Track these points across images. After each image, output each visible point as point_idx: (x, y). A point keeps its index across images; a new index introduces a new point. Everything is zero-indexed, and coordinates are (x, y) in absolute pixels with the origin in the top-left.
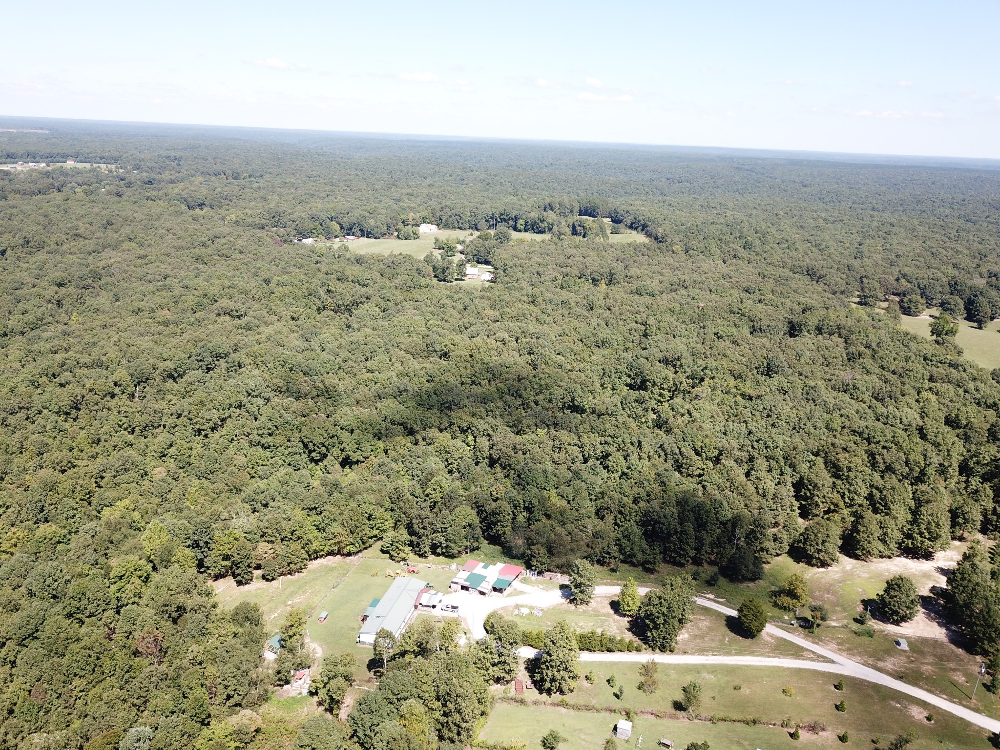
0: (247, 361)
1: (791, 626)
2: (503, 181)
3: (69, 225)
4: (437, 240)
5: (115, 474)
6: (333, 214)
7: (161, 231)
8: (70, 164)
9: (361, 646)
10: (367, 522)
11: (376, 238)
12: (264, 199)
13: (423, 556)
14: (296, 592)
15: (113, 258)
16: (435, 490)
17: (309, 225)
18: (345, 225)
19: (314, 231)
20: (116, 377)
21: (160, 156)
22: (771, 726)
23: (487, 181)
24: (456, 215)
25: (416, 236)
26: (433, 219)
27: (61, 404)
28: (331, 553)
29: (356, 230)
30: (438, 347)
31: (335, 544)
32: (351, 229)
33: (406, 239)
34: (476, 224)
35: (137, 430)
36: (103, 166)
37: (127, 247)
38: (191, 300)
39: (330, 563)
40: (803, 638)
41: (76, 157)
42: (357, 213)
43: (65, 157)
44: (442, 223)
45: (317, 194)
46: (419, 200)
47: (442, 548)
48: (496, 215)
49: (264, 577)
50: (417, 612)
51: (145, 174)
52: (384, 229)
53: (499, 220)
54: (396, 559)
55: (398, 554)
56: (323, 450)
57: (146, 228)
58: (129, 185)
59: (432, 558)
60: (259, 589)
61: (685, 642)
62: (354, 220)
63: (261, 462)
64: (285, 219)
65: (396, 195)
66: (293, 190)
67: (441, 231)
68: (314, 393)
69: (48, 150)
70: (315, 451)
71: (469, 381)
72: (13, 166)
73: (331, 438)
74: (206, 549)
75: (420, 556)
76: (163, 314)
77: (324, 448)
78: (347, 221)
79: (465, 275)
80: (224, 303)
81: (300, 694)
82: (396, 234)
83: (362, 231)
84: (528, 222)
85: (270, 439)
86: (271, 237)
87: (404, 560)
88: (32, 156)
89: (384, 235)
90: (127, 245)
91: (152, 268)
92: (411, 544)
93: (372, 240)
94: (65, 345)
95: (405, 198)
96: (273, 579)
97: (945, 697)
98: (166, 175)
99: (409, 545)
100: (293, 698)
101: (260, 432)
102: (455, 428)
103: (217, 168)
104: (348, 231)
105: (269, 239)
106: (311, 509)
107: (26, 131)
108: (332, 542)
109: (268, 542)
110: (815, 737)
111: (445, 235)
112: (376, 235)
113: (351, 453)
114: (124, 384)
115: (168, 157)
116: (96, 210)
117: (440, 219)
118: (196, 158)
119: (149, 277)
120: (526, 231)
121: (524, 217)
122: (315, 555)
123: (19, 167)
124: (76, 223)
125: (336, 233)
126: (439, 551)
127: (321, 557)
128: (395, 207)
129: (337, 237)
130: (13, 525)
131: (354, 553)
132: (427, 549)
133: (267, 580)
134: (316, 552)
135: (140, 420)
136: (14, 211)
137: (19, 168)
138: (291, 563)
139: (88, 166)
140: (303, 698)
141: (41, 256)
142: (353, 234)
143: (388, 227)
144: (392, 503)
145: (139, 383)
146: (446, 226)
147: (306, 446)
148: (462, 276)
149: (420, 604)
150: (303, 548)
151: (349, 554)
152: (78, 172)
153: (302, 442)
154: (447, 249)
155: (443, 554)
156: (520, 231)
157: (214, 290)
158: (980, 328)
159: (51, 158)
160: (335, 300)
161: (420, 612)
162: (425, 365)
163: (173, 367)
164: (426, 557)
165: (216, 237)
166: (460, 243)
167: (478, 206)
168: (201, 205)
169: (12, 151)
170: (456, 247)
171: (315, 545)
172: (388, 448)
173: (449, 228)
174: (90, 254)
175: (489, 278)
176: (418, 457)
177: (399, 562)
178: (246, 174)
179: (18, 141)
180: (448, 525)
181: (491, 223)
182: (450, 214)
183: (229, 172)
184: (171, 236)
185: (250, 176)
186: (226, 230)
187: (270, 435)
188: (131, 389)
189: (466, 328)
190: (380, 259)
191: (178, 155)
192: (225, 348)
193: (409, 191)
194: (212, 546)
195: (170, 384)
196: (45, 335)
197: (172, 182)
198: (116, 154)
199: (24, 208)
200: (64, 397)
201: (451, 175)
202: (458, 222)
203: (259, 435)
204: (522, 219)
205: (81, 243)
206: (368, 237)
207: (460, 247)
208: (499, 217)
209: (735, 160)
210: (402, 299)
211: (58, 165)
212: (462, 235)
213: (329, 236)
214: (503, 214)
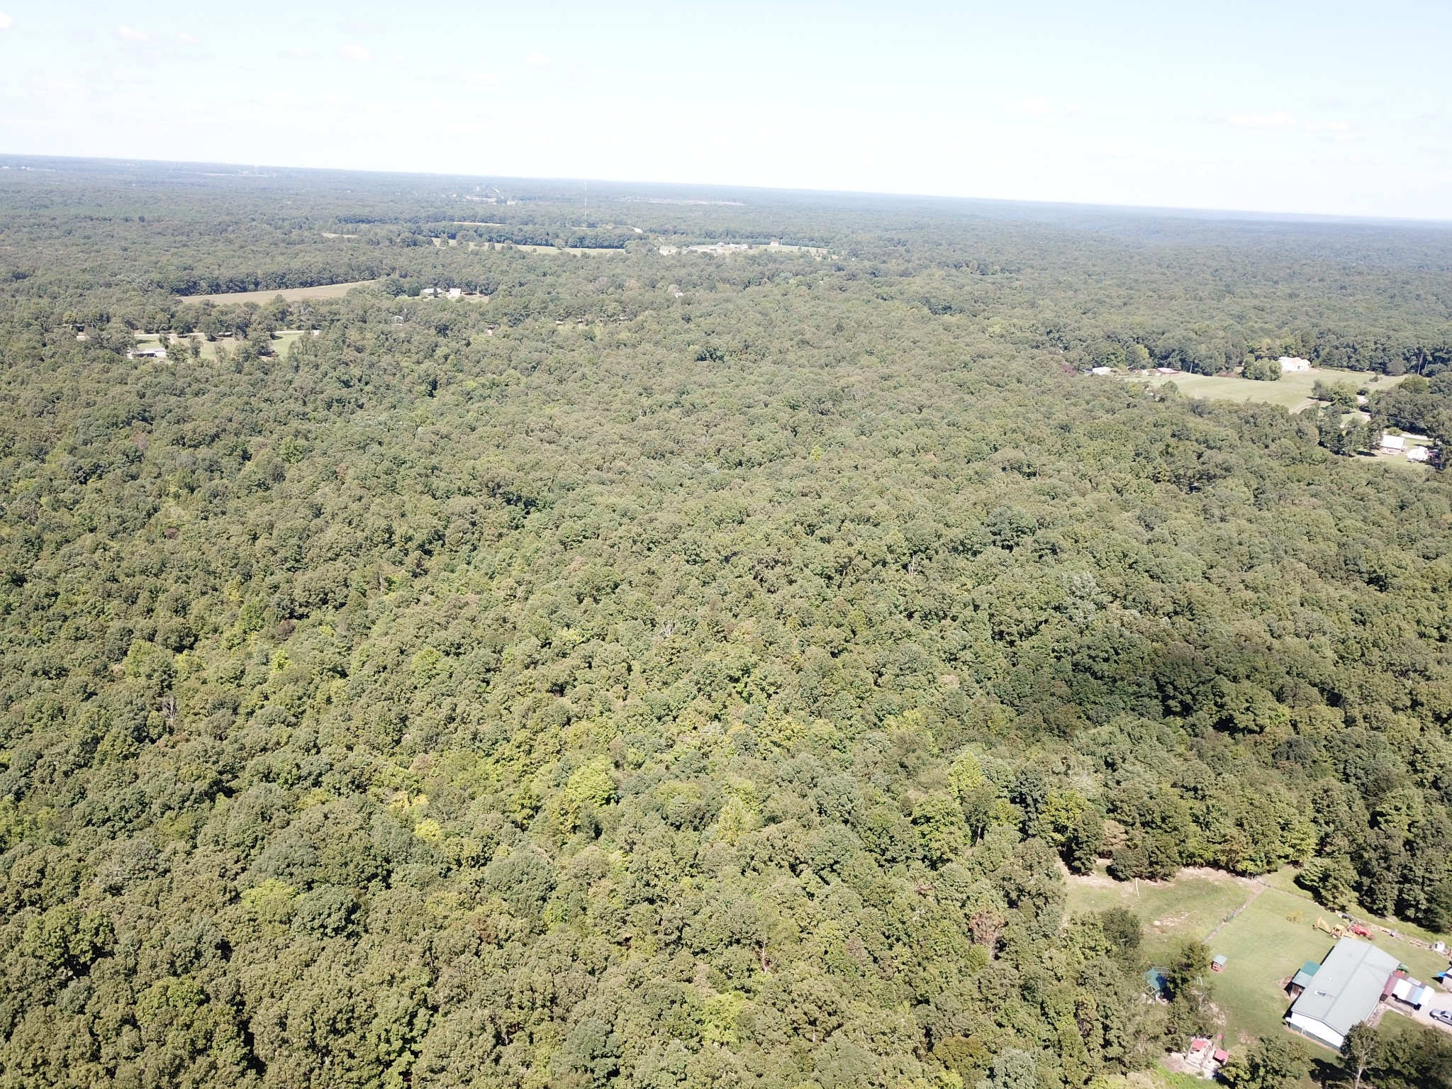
0: (1066, 544)
2: (1421, 292)
3: (794, 328)
4: (1318, 386)
5: (898, 672)
6: (1141, 333)
7: (907, 344)
8: (774, 246)
9: (1291, 1030)
10: (1280, 832)
11: (1205, 374)
12: (1033, 305)
13: (1380, 913)
14: (1165, 911)
15: (851, 376)
16: (1397, 809)
17: (1106, 347)
18: (1157, 351)
19: (1112, 357)
20: (888, 539)
21: (880, 238)
23: (1391, 292)
24: (1348, 346)
25: (1275, 375)
26: (1303, 350)
27: (826, 565)
28: (1215, 864)
29: (1174, 359)
30: (1364, 567)
31: (1223, 851)
32: (1166, 357)
33: (1257, 379)
34: (1384, 364)
35: (916, 615)
36: (813, 250)
37: (867, 363)
38: (963, 444)
39: (1211, 879)
41: (778, 237)
42: (1179, 333)
43: (768, 237)
44: (1317, 357)
45: (1108, 300)
46: (1274, 318)
47: (1418, 910)
48: (1425, 350)
49: (1111, 871)
50: (1383, 1007)
51: (867, 263)
52: (1221, 361)
53: (1430, 358)
54: (1330, 905)
55: (1335, 898)
56: (1188, 698)
57: (887, 338)
58: (853, 277)
59: (1392, 919)
60: (1104, 887)
62: (1173, 344)
63: (1092, 698)
64: (1068, 337)
65: (1237, 310)
66: (1070, 293)
67: (1316, 371)
68: (1170, 608)
69: (750, 229)
70: (1174, 698)
71: (1436, 634)
72: (713, 247)
73: (1203, 683)
74: (1033, 810)
75: (1371, 911)
76: (929, 460)
77: (1189, 697)
78: (1161, 346)
79: (1378, 447)
80: (1008, 453)
81: (1200, 1074)
82: (1240, 369)
83: (1183, 361)
85: (1105, 666)
86: (1059, 362)
87: (1343, 909)
88: (731, 236)
89: (1219, 370)
90: (865, 359)
91: (905, 393)
92: (1357, 887)
93: (1200, 377)
94: (818, 488)
95: (1252, 314)
96: (1127, 879)
98: (892, 266)
99: (1355, 889)
100: (1190, 1076)
101: (1093, 653)
102: (1424, 711)
103: (958, 256)
104: (1161, 360)
105: (1055, 365)
106: (1188, 790)
107: (722, 203)
108: (1219, 847)
109: (1119, 821)
111: (1331, 377)
112: (1208, 370)
113: (1236, 714)
114: (899, 550)
115: (890, 240)
116: (822, 310)
117: (1316, 350)
118: (925, 241)
119: (901, 406)
122: (1190, 860)
123: (720, 249)
124: (801, 326)
125: (1143, 362)
126: (1411, 912)
127: (1195, 864)
128: (1239, 327)
129: (1144, 367)
130: (787, 711)
131: (1251, 874)
132: (1390, 906)
133: (1116, 877)
134: (1191, 856)
135: (921, 602)
136: (731, 306)
137: (720, 251)
138: (1157, 863)
139: (795, 249)
140: (1205, 1081)
141: (767, 366)
142: (1169, 365)
143: (1228, 358)
144: (1318, 811)
145: (915, 552)
146: (1327, 362)
147: (1161, 688)
148: (1371, 448)
149: (1394, 996)
150: (1177, 845)
151: (1243, 874)
152: (790, 258)
153: (1157, 680)
154: (1338, 400)
155: (1417, 921)
157: (994, 435)
159: (753, 238)
160: (1173, 467)
161: (1389, 1008)
162: (1344, 592)
163: (962, 536)
164: (1383, 916)
165: (979, 356)
166: (1361, 393)
167: (1391, 333)
168: (947, 309)
169: (711, 228)
170: (1355, 400)
171: (1192, 845)
172: (1298, 719)
173: (1331, 365)
174: (822, 368)
175: (1425, 457)
176: (1358, 746)
177: (1333, 910)
178: (997, 268)
179: (714, 216)
180: (1437, 877)
181: (1414, 363)
182: (1336, 343)
183: (973, 264)
184: (918, 351)
185: (1002, 270)
186: (990, 346)
187: (1106, 660)
188: (905, 559)
189: (1413, 541)
190: (1234, 410)
191: (903, 237)
192: (1029, 520)
193: (1256, 302)
194: (1041, 807)
195: (960, 562)
196: (788, 470)
197: (904, 274)
198: (826, 235)
199: (739, 302)
200: (829, 555)
201: (1322, 280)
202: (1349, 358)
203: (1090, 657)
205: (808, 351)
206: (1195, 372)
207: (1362, 400)
208: (1432, 355)
210: (1284, 478)
211: (763, 247)
212: (1360, 379)
213: (1133, 364)
214: (1441, 350)
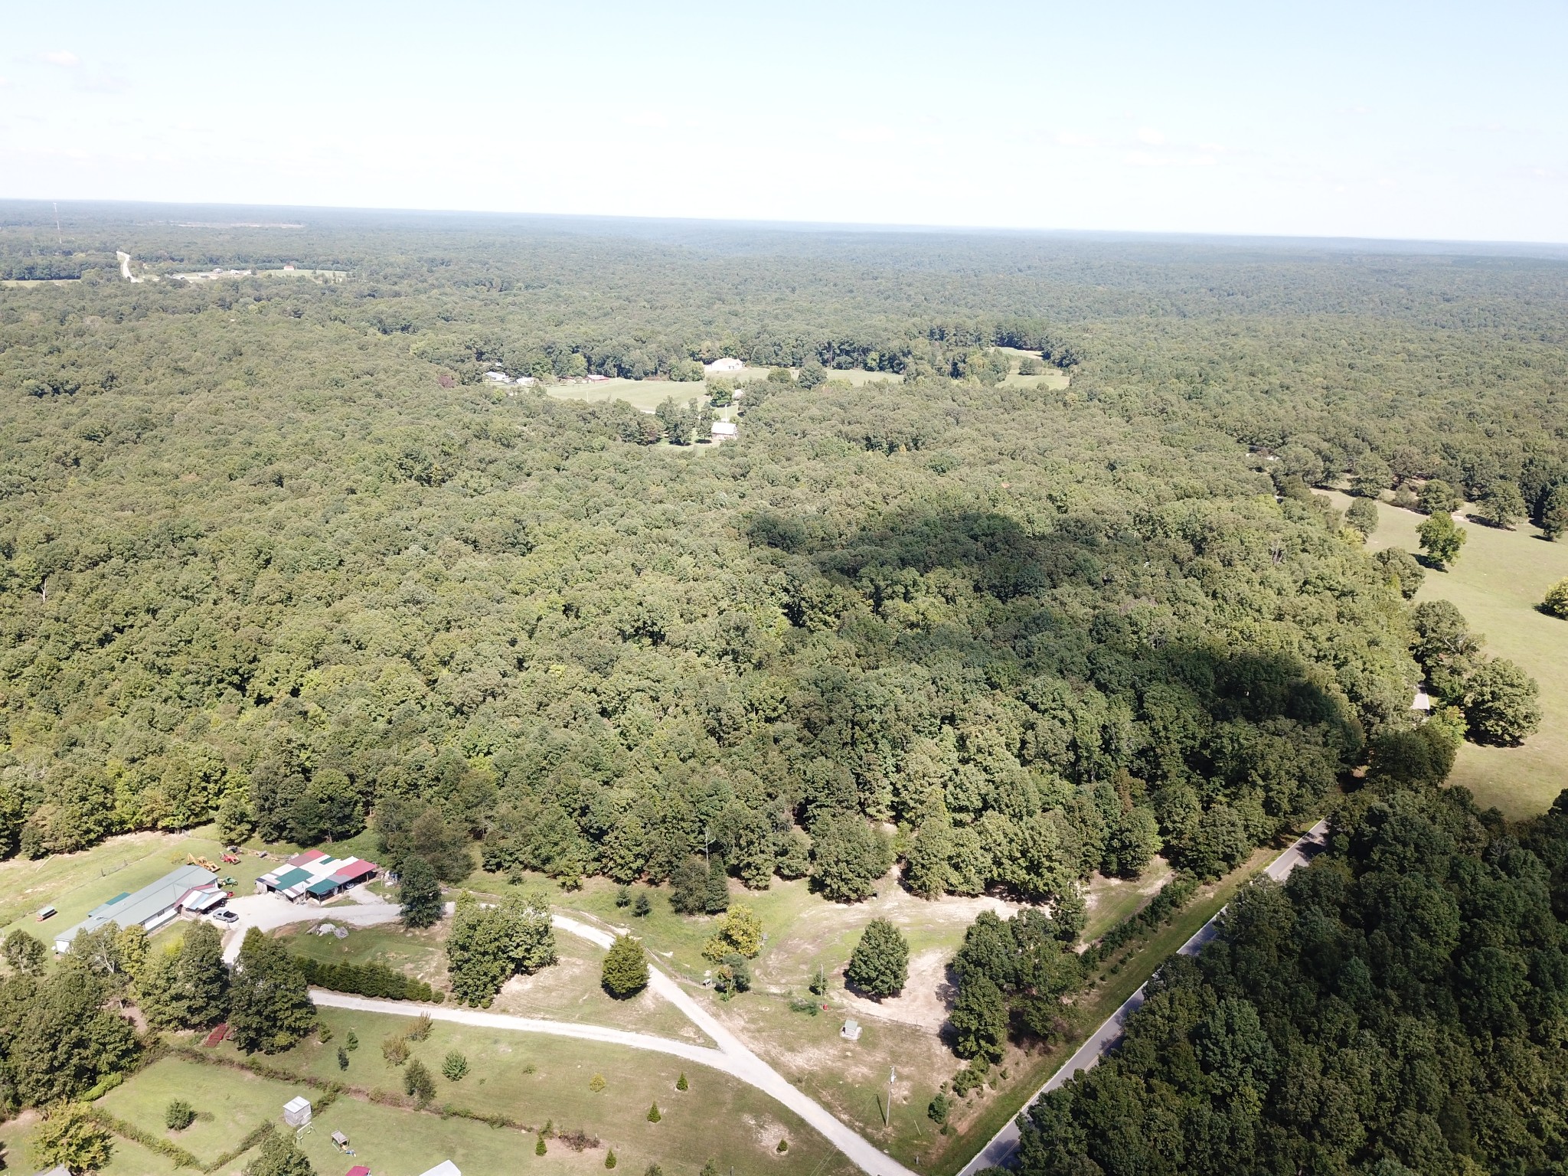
1: (702, 987)
6: (580, 342)
8: (285, 271)
11: (636, 379)
17: (531, 358)
18: (594, 359)
19: (538, 367)
20: (13, 564)
22: (523, 1132)
24: (775, 344)
25: (697, 377)
29: (609, 365)
31: (147, 813)
32: (602, 365)
33: (681, 380)
34: (801, 359)
40: (703, 1007)
41: (300, 262)
42: (615, 340)
43: (290, 261)
48: (834, 344)
49: (26, 853)
50: (179, 918)
52: (650, 366)
53: (838, 352)
54: (223, 841)
61: (516, 997)
62: (608, 350)
67: (746, 369)
72: (206, 274)
78: (597, 354)
79: (710, 434)
83: (618, 367)
84: (883, 356)
86: (442, 374)
87: (233, 843)
89: (650, 374)
93: (632, 381)
96: (42, 857)
97: (845, 1117)
98: (401, 287)
104: (598, 368)
105: (435, 377)
106: (132, 761)
108: (144, 809)
110: (575, 1154)
112: (638, 374)
114: (23, 574)
115: (431, 261)
120: (882, 369)
121: (879, 348)
122: (118, 828)
123: (209, 276)
125: (576, 371)
126: (286, 834)
127: (129, 831)
131: (175, 829)
133: (35, 858)
134: (120, 823)
137: (213, 277)
139: (307, 273)
142: (604, 373)
145: (49, 574)
146: (756, 362)
148: (705, 436)
149: (181, 906)
152: (284, 282)
155: (293, 839)
156: (871, 369)
158: (1549, 539)
159: (269, 263)
161: (182, 918)
164: (269, 842)
168: (407, 328)
170: (731, 392)
177: (226, 845)
178: (521, 284)
181: (826, 356)
182: (767, 343)
183: (497, 281)
185: (527, 287)
188: (35, 582)
198: (368, 255)
202: (776, 355)
204: (876, 351)
206: (626, 377)
208: (839, 347)
209: (1355, 259)
211: (272, 272)
213: (563, 374)
214: (845, 343)
